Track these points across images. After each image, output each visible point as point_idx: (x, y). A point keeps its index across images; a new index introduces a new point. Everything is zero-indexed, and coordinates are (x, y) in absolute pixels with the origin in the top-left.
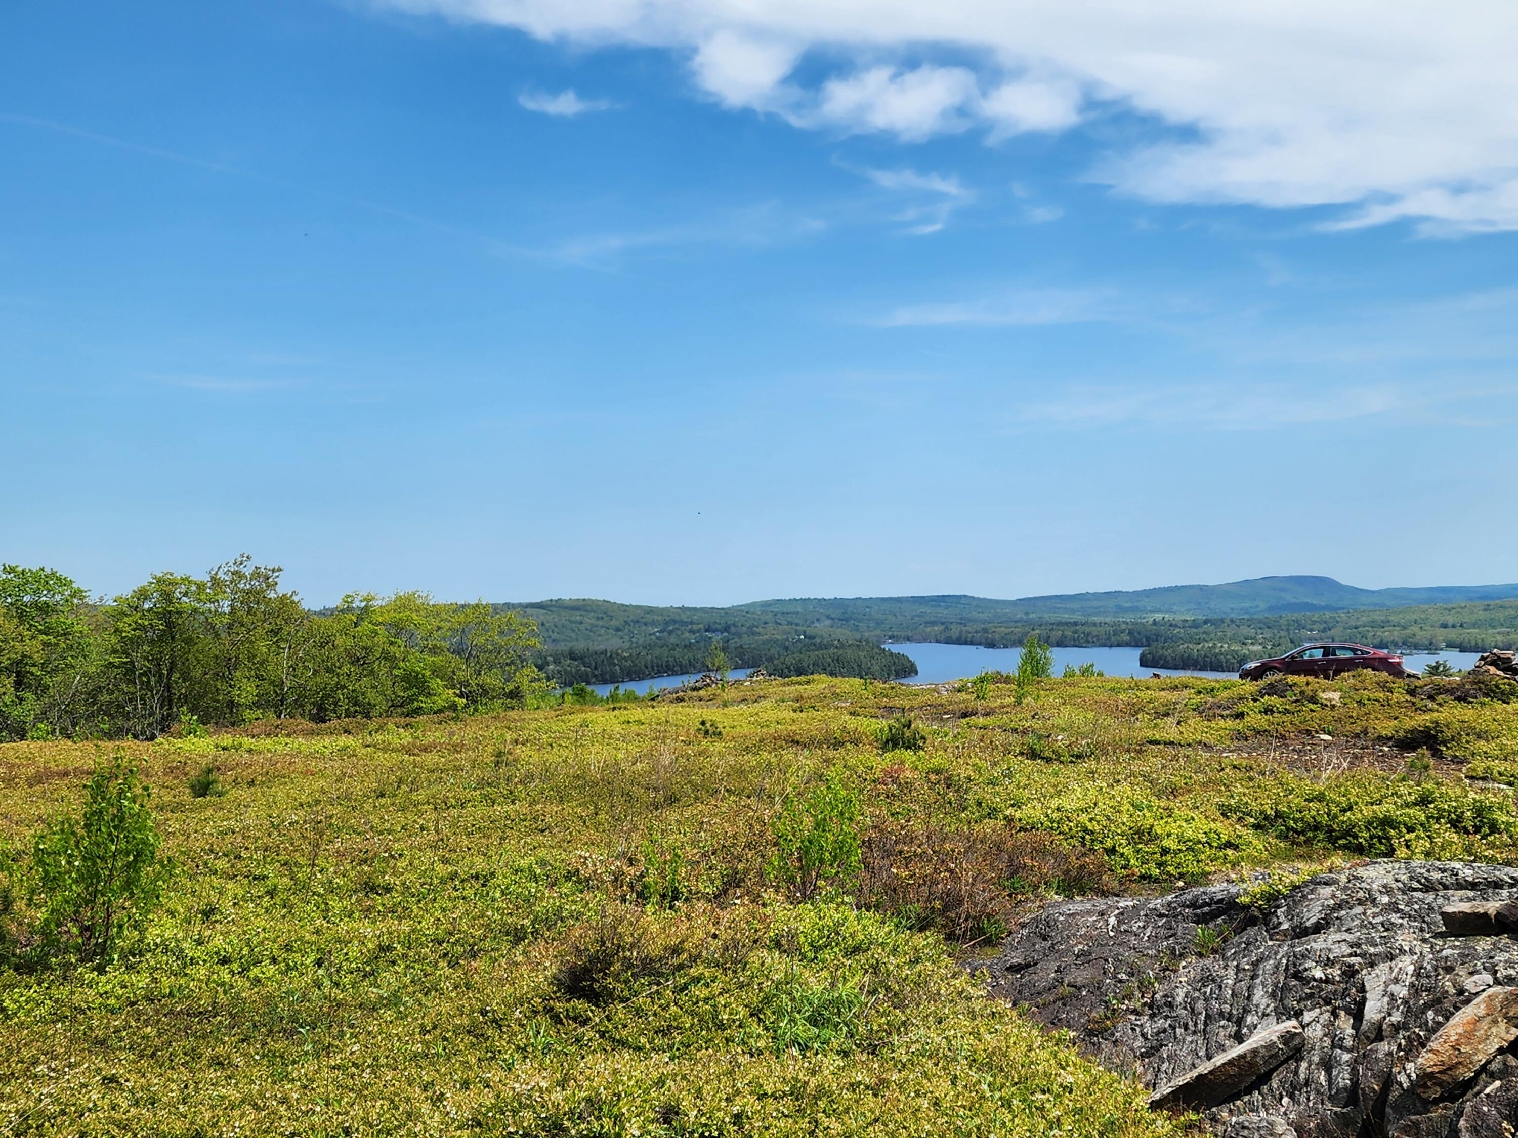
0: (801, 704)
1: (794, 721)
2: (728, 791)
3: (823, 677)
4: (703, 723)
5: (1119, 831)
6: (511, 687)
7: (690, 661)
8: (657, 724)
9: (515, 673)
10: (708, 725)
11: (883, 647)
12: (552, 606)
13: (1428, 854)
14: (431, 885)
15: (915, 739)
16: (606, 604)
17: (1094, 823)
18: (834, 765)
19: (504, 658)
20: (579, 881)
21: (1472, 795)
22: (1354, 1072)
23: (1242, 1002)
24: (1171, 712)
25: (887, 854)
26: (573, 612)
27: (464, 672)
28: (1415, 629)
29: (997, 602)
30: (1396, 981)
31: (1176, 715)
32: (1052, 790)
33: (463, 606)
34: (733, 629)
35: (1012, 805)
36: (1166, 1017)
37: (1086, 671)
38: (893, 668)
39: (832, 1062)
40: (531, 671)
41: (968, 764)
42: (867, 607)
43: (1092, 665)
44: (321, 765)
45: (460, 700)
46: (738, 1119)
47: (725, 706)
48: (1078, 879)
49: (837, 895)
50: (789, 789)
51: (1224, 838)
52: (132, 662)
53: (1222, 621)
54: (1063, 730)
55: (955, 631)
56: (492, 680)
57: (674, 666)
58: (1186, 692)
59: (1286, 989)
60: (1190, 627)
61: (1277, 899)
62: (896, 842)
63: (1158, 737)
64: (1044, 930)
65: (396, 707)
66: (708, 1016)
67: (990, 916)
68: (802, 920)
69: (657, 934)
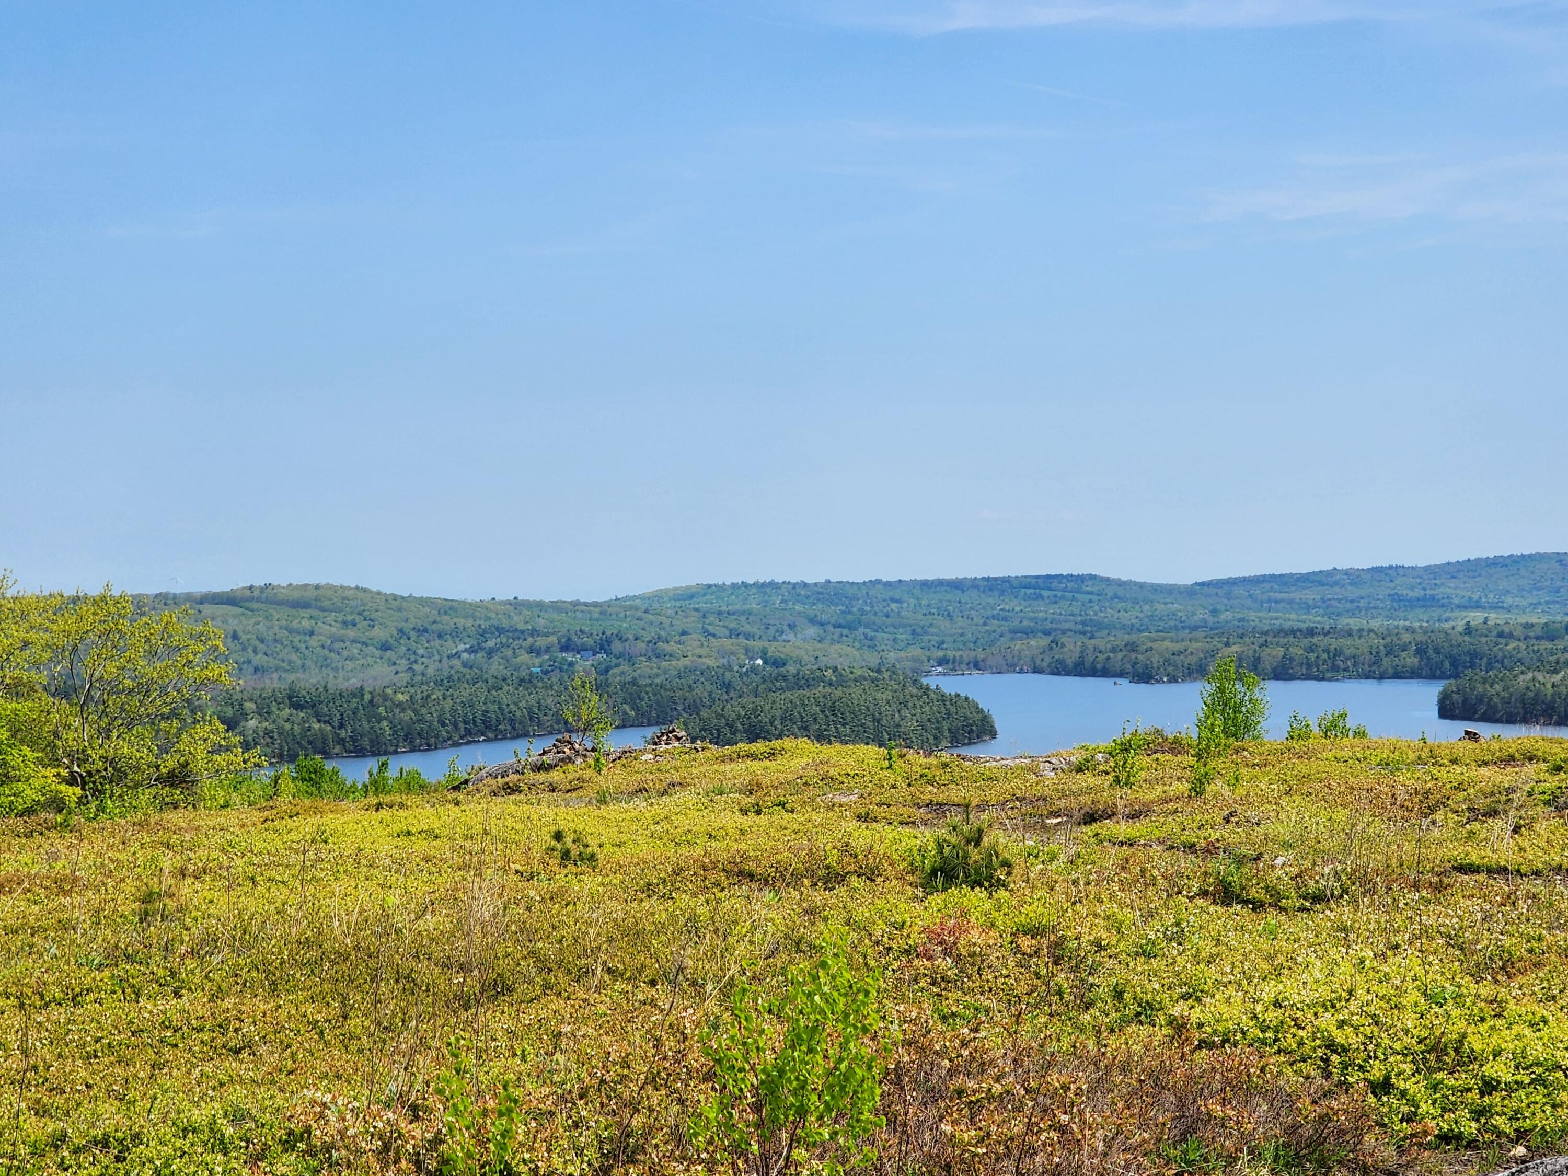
0: (754, 797)
1: (742, 832)
2: (609, 971)
3: (805, 744)
4: (558, 836)
5: (1398, 1046)
6: (170, 762)
7: (530, 710)
8: (466, 838)
9: (178, 735)
10: (569, 840)
11: (925, 681)
12: (252, 599)
14: (13, 1158)
15: (989, 866)
16: (361, 595)
17: (1349, 1030)
18: (825, 919)
19: (156, 704)
20: (311, 1152)
24: (1500, 807)
25: (933, 1096)
26: (294, 612)
27: (77, 734)
29: (1156, 588)
31: (1512, 813)
32: (1264, 966)
33: (75, 600)
34: (617, 646)
35: (1185, 997)
37: (1332, 728)
38: (945, 725)
40: (211, 731)
41: (1096, 916)
42: (893, 600)
43: (1343, 716)
45: (70, 790)
47: (602, 801)
48: (1317, 1142)
50: (734, 970)
54: (1287, 845)
55: (1071, 649)
56: (133, 748)
57: (499, 722)
58: (1530, 769)
60: (1537, 638)
62: (952, 1072)
63: (1474, 858)
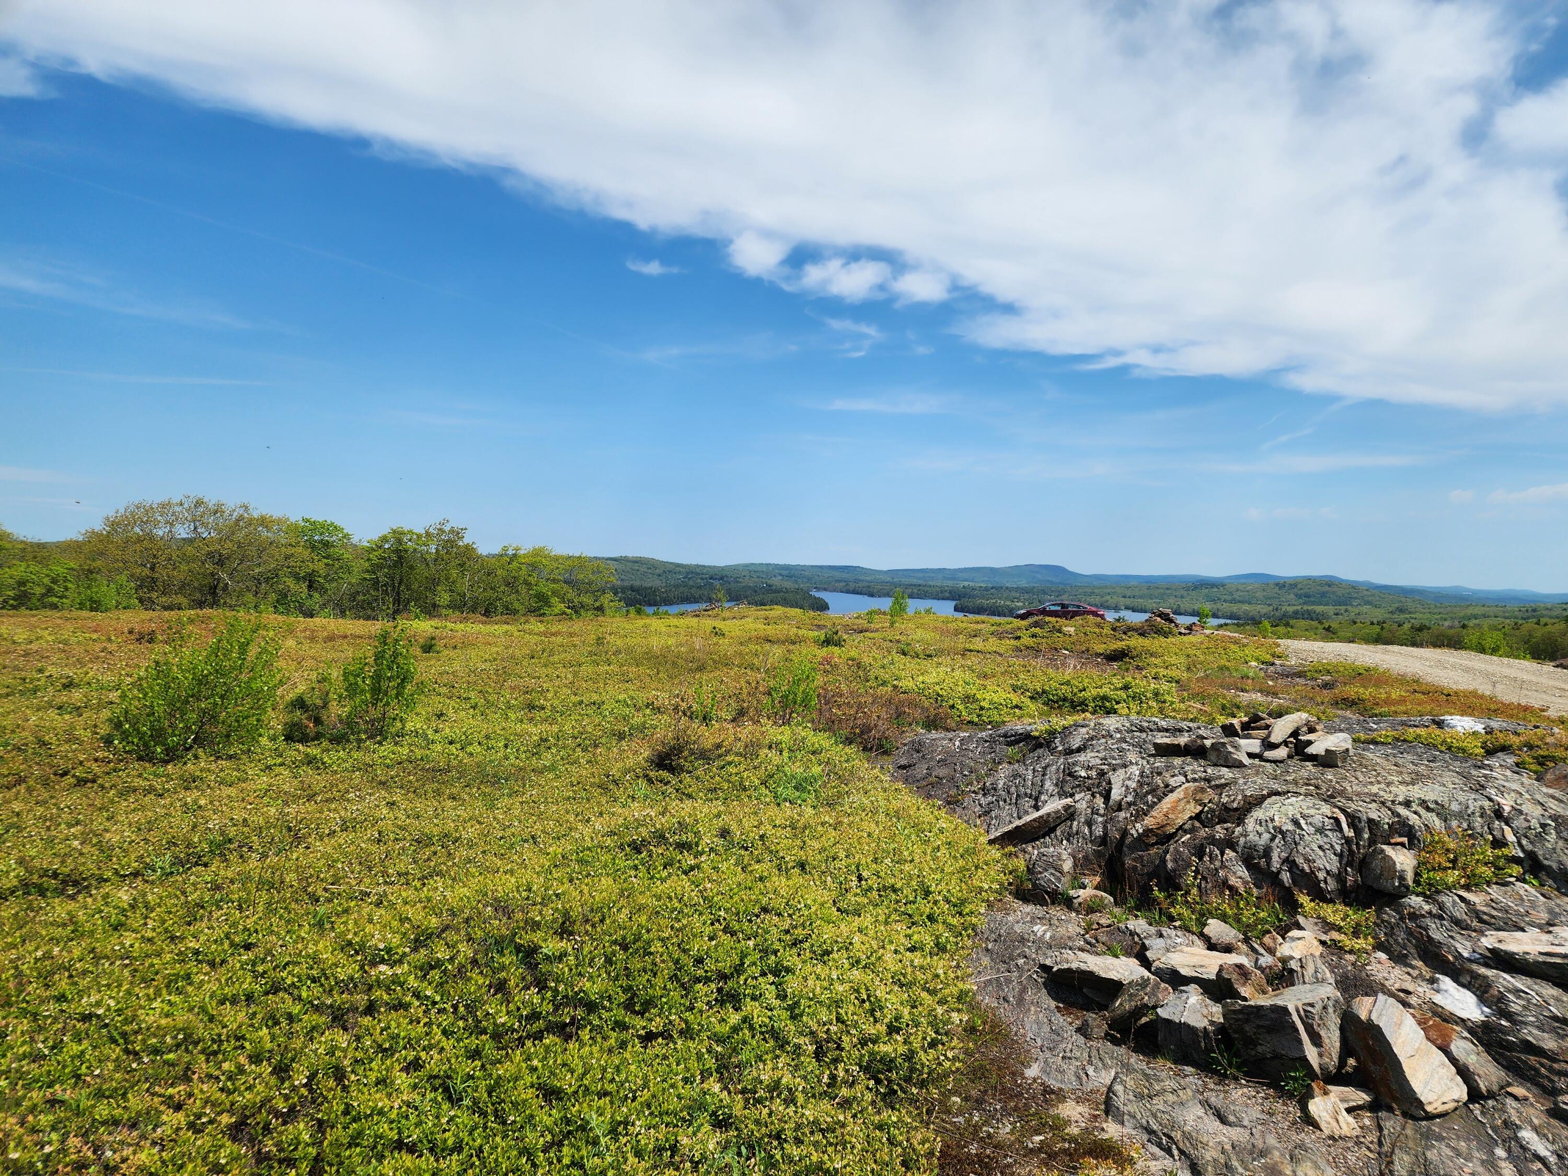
0: (767, 621)
1: (766, 630)
2: (733, 664)
3: (780, 607)
4: (715, 628)
5: (957, 696)
6: (598, 604)
7: (701, 595)
8: (686, 628)
9: (600, 596)
10: (717, 630)
11: (810, 593)
12: (621, 560)
13: (1138, 713)
14: (568, 707)
15: (840, 641)
17: (943, 691)
18: (794, 653)
19: (594, 587)
20: (654, 709)
21: (1152, 685)
22: (1105, 828)
23: (1038, 788)
24: (977, 635)
25: (829, 702)
26: (633, 564)
27: (571, 594)
28: (1108, 597)
29: (876, 571)
30: (1129, 779)
31: (981, 636)
32: (917, 672)
34: (725, 579)
35: (896, 680)
36: (993, 796)
37: (928, 611)
38: (817, 605)
39: (810, 811)
40: (609, 596)
41: (868, 657)
42: (803, 570)
44: (495, 640)
45: (568, 610)
46: (762, 837)
47: (725, 620)
48: (934, 721)
49: (803, 722)
50: (769, 666)
51: (1014, 703)
52: (377, 578)
53: (1002, 588)
54: (918, 642)
55: (852, 586)
56: (587, 599)
57: (693, 598)
58: (984, 625)
59: (1064, 781)
60: (983, 590)
61: (1054, 734)
62: (833, 696)
63: (973, 648)
64: (918, 747)
65: (533, 611)
66: (737, 783)
67: (886, 738)
68: (784, 735)
69: (707, 736)
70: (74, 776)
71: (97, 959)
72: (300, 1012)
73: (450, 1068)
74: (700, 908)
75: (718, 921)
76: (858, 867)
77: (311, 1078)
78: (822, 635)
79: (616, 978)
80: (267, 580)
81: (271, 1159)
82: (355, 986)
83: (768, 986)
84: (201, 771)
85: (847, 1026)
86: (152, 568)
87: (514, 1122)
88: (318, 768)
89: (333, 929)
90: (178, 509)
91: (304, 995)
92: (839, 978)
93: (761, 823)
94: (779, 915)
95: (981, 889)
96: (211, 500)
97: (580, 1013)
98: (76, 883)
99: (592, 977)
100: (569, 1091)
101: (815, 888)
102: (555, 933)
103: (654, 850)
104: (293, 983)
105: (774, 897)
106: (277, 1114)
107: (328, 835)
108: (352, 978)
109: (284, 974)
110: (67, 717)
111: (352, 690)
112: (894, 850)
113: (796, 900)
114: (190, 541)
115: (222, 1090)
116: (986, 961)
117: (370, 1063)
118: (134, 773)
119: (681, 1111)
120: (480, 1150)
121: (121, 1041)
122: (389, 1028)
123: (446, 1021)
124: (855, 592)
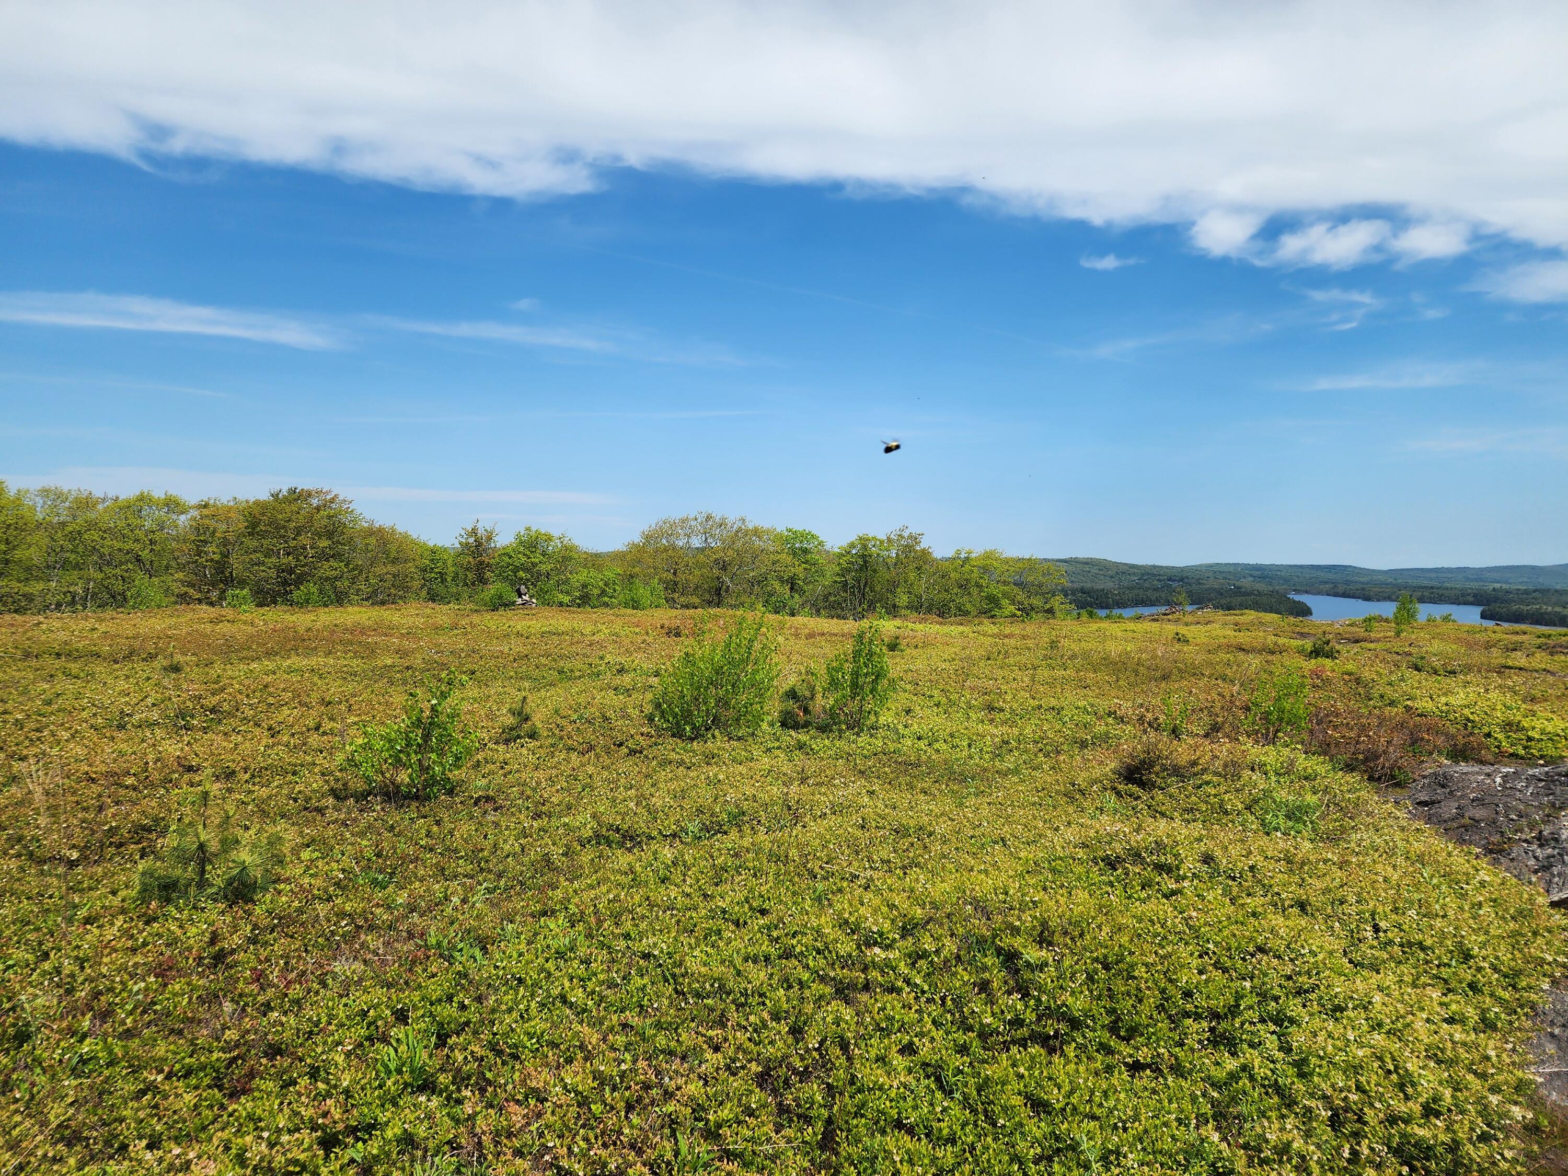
0: (1238, 627)
1: (1237, 637)
2: (1202, 674)
3: (1252, 612)
4: (1177, 634)
5: (1494, 722)
6: (1047, 606)
7: (1159, 598)
8: (1145, 632)
9: (1050, 599)
10: (1179, 635)
11: (1288, 596)
12: (1071, 562)
14: (1027, 710)
15: (1332, 652)
17: (1475, 715)
18: (1273, 664)
19: (1044, 589)
20: (1117, 718)
24: (1518, 648)
25: (1321, 721)
26: (1084, 566)
27: (1021, 596)
29: (1373, 571)
31: (1524, 650)
32: (1439, 692)
34: (1186, 580)
35: (1409, 699)
37: (1446, 619)
38: (1297, 610)
39: (1308, 845)
40: (1059, 598)
41: (1370, 671)
42: (1279, 571)
43: (1450, 615)
44: (952, 641)
45: (1018, 612)
46: (1252, 868)
47: (1188, 625)
48: (1463, 751)
49: (1292, 743)
50: (1245, 677)
52: (846, 581)
53: (1548, 590)
54: (1436, 655)
55: (1341, 589)
56: (1036, 601)
57: (1149, 601)
58: (1527, 637)
60: (1522, 594)
62: (1327, 715)
63: (1510, 664)
64: (1442, 781)
65: (983, 612)
66: (1217, 806)
67: (1399, 768)
68: (1271, 756)
69: (1182, 752)
70: (627, 747)
71: (651, 906)
72: (808, 979)
73: (941, 1058)
74: (1186, 937)
75: (1207, 954)
76: (1373, 914)
77: (821, 1043)
78: (1308, 645)
79: (1099, 998)
80: (759, 582)
81: (791, 1113)
82: (853, 964)
83: (1268, 1035)
84: (718, 749)
85: (1369, 1097)
86: (675, 574)
87: (1004, 1126)
88: (808, 754)
89: (830, 905)
90: (693, 523)
91: (811, 964)
92: (1356, 1040)
93: (1250, 852)
94: (1279, 957)
95: (1542, 962)
96: (718, 516)
97: (1063, 1027)
98: (632, 839)
99: (1074, 992)
100: (1058, 1106)
101: (1319, 933)
102: (1034, 941)
103: (1130, 867)
104: (802, 952)
105: (1271, 937)
106: (795, 1071)
107: (820, 817)
108: (850, 956)
109: (794, 942)
110: (621, 697)
111: (834, 684)
112: (1420, 900)
113: (1299, 944)
114: (701, 550)
115: (750, 1040)
116: (1551, 1049)
117: (870, 1039)
118: (669, 747)
119: (1177, 1153)
120: (973, 1148)
121: (671, 981)
122: (885, 1008)
123: (935, 1010)
124: (1345, 595)
